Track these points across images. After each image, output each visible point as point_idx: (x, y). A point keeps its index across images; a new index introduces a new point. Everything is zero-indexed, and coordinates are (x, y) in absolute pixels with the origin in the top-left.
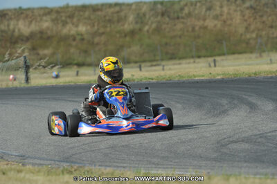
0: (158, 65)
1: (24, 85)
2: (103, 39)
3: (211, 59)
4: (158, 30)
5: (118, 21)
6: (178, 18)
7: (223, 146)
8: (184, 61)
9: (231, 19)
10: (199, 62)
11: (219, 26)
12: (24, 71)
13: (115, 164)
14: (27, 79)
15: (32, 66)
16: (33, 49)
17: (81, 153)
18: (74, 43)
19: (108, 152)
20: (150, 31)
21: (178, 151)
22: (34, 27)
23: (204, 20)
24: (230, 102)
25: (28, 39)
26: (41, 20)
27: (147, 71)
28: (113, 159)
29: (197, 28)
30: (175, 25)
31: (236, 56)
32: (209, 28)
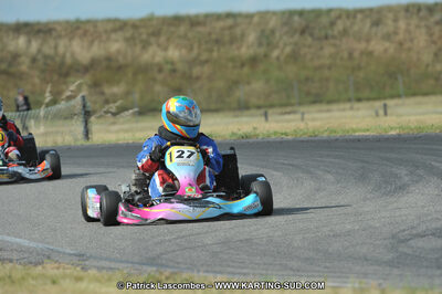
0: (294, 112)
1: (81, 142)
2: (207, 69)
3: (378, 104)
4: (294, 57)
5: (233, 41)
6: (326, 37)
7: (403, 242)
8: (334, 107)
9: (412, 40)
10: (358, 109)
11: (391, 51)
12: (81, 119)
13: (229, 269)
14: (87, 134)
15: (95, 112)
16: (96, 85)
17: (174, 251)
18: (160, 77)
19: (218, 250)
20: (282, 58)
21: (330, 250)
22: (97, 50)
23: (368, 41)
24: (412, 173)
25: (86, 69)
26: (108, 39)
27: (277, 122)
28: (226, 260)
29: (356, 54)
30: (322, 48)
32: (376, 54)
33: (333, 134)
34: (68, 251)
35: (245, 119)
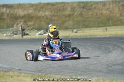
0: (81, 30)
1: (21, 38)
2: (56, 18)
3: (104, 28)
4: (81, 15)
5: (64, 10)
6: (90, 9)
7: (109, 66)
8: (92, 29)
9: (114, 10)
10: (99, 29)
11: (108, 13)
12: (21, 32)
13: (61, 74)
14: (22, 35)
16: (25, 22)
17: (46, 69)
18: (43, 20)
19: (58, 68)
20: (78, 15)
21: (90, 69)
22: (26, 12)
23: (102, 10)
24: (113, 47)
25: (23, 17)
26: (29, 9)
28: (60, 71)
29: (98, 14)
30: (89, 12)
31: (115, 27)
32: (104, 14)
33: (91, 36)
34: (16, 68)
35: (67, 32)
